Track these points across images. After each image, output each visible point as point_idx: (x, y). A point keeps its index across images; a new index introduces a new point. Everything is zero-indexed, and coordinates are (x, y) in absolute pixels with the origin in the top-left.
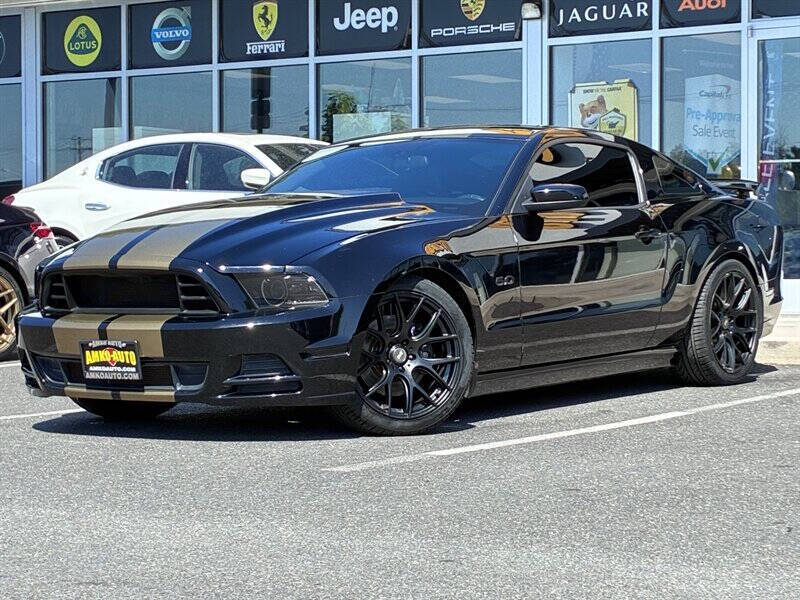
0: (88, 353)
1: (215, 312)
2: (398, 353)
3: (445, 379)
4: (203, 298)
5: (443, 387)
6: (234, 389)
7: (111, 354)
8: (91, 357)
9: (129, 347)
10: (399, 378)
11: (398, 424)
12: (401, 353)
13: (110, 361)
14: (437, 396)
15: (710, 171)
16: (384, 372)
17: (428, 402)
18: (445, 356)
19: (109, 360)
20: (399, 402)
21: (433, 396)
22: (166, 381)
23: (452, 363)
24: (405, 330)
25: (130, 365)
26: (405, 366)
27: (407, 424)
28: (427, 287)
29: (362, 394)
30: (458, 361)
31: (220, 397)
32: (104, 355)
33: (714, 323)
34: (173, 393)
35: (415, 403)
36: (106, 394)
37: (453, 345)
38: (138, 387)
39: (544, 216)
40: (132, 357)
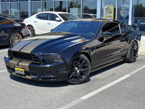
1: (39, 62)
2: (76, 68)
3: (85, 73)
4: (37, 59)
5: (85, 75)
6: (43, 78)
8: (16, 69)
9: (22, 68)
10: (76, 73)
11: (76, 83)
13: (19, 70)
15: (124, 18)
16: (73, 72)
17: (82, 78)
18: (85, 69)
20: (76, 77)
21: (83, 77)
22: (30, 75)
23: (87, 70)
27: (78, 82)
28: (83, 56)
29: (69, 77)
31: (40, 79)
32: (18, 69)
33: (131, 52)
34: (31, 78)
35: (79, 78)
36: (19, 76)
37: (87, 67)
38: (25, 75)
39: (104, 38)
40: (23, 70)
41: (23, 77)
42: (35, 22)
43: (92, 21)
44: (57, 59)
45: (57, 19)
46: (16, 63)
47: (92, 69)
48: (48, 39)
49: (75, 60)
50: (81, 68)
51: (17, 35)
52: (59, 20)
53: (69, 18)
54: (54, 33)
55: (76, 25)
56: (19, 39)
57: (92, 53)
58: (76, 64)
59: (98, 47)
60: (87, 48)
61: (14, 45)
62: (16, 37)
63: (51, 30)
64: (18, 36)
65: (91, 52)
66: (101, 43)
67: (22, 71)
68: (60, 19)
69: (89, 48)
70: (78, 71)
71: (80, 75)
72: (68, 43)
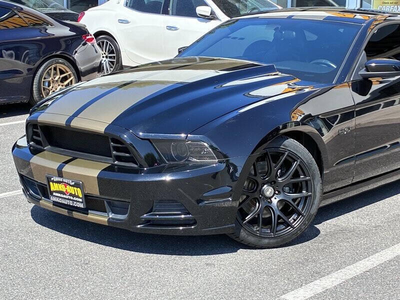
0: (51, 183)
1: (136, 166)
2: (268, 190)
3: (300, 208)
4: (127, 155)
5: (299, 214)
6: (148, 222)
7: (66, 187)
8: (54, 187)
9: (76, 185)
10: (268, 208)
11: (266, 241)
12: (270, 190)
14: (295, 220)
16: (257, 204)
17: (288, 225)
18: (301, 192)
19: (65, 191)
20: (267, 222)
21: (291, 220)
22: (102, 209)
23: (306, 198)
24: (273, 173)
25: (78, 197)
26: (273, 199)
27: (272, 241)
28: (292, 144)
29: (241, 221)
30: (310, 196)
31: (139, 226)
32: (61, 187)
34: (106, 220)
35: (279, 224)
36: (64, 212)
37: (307, 185)
38: (85, 211)
39: (373, 80)
40: (79, 192)
41: (76, 215)
42: (122, 21)
43: (328, 18)
44: (199, 154)
45: (200, 10)
46: (55, 165)
47: (325, 195)
48: (168, 82)
49: (262, 158)
50: (287, 189)
51: (59, 66)
52: (208, 14)
53: (246, 6)
54: (189, 60)
55: (269, 34)
56: (66, 83)
57: (327, 136)
58: (268, 173)
59: (348, 115)
60: (310, 116)
61: (49, 103)
62: (55, 74)
63: (179, 52)
64: (62, 72)
65: (324, 130)
66: (359, 98)
67: (74, 196)
68: (212, 13)
69: (317, 116)
70: (275, 201)
71: (282, 216)
72: (239, 97)
